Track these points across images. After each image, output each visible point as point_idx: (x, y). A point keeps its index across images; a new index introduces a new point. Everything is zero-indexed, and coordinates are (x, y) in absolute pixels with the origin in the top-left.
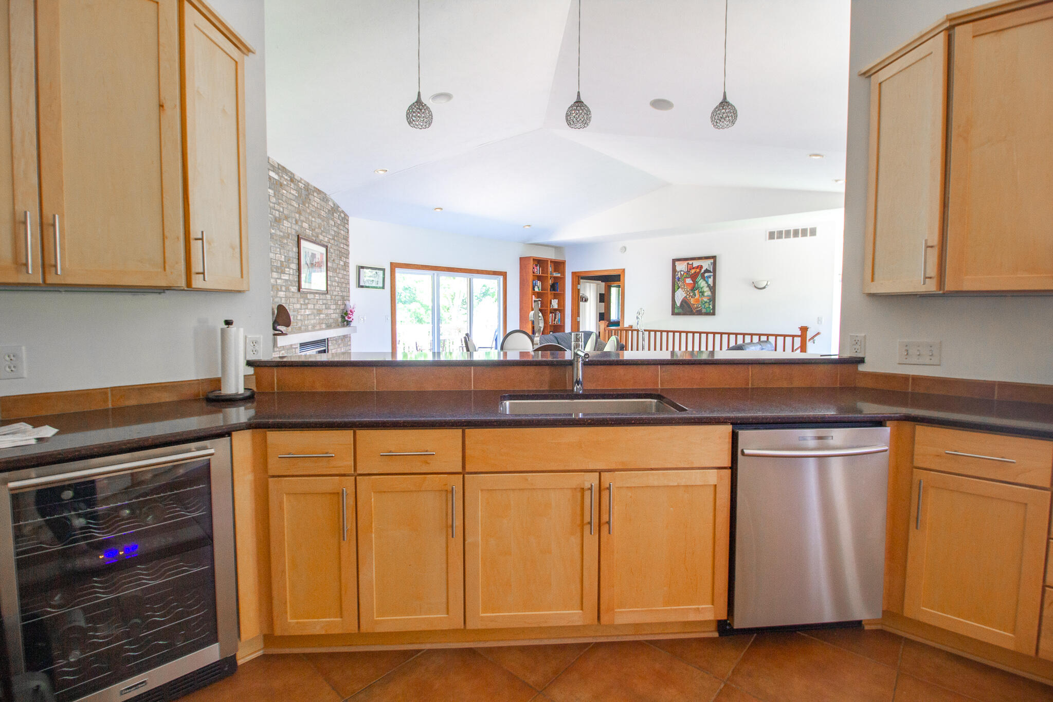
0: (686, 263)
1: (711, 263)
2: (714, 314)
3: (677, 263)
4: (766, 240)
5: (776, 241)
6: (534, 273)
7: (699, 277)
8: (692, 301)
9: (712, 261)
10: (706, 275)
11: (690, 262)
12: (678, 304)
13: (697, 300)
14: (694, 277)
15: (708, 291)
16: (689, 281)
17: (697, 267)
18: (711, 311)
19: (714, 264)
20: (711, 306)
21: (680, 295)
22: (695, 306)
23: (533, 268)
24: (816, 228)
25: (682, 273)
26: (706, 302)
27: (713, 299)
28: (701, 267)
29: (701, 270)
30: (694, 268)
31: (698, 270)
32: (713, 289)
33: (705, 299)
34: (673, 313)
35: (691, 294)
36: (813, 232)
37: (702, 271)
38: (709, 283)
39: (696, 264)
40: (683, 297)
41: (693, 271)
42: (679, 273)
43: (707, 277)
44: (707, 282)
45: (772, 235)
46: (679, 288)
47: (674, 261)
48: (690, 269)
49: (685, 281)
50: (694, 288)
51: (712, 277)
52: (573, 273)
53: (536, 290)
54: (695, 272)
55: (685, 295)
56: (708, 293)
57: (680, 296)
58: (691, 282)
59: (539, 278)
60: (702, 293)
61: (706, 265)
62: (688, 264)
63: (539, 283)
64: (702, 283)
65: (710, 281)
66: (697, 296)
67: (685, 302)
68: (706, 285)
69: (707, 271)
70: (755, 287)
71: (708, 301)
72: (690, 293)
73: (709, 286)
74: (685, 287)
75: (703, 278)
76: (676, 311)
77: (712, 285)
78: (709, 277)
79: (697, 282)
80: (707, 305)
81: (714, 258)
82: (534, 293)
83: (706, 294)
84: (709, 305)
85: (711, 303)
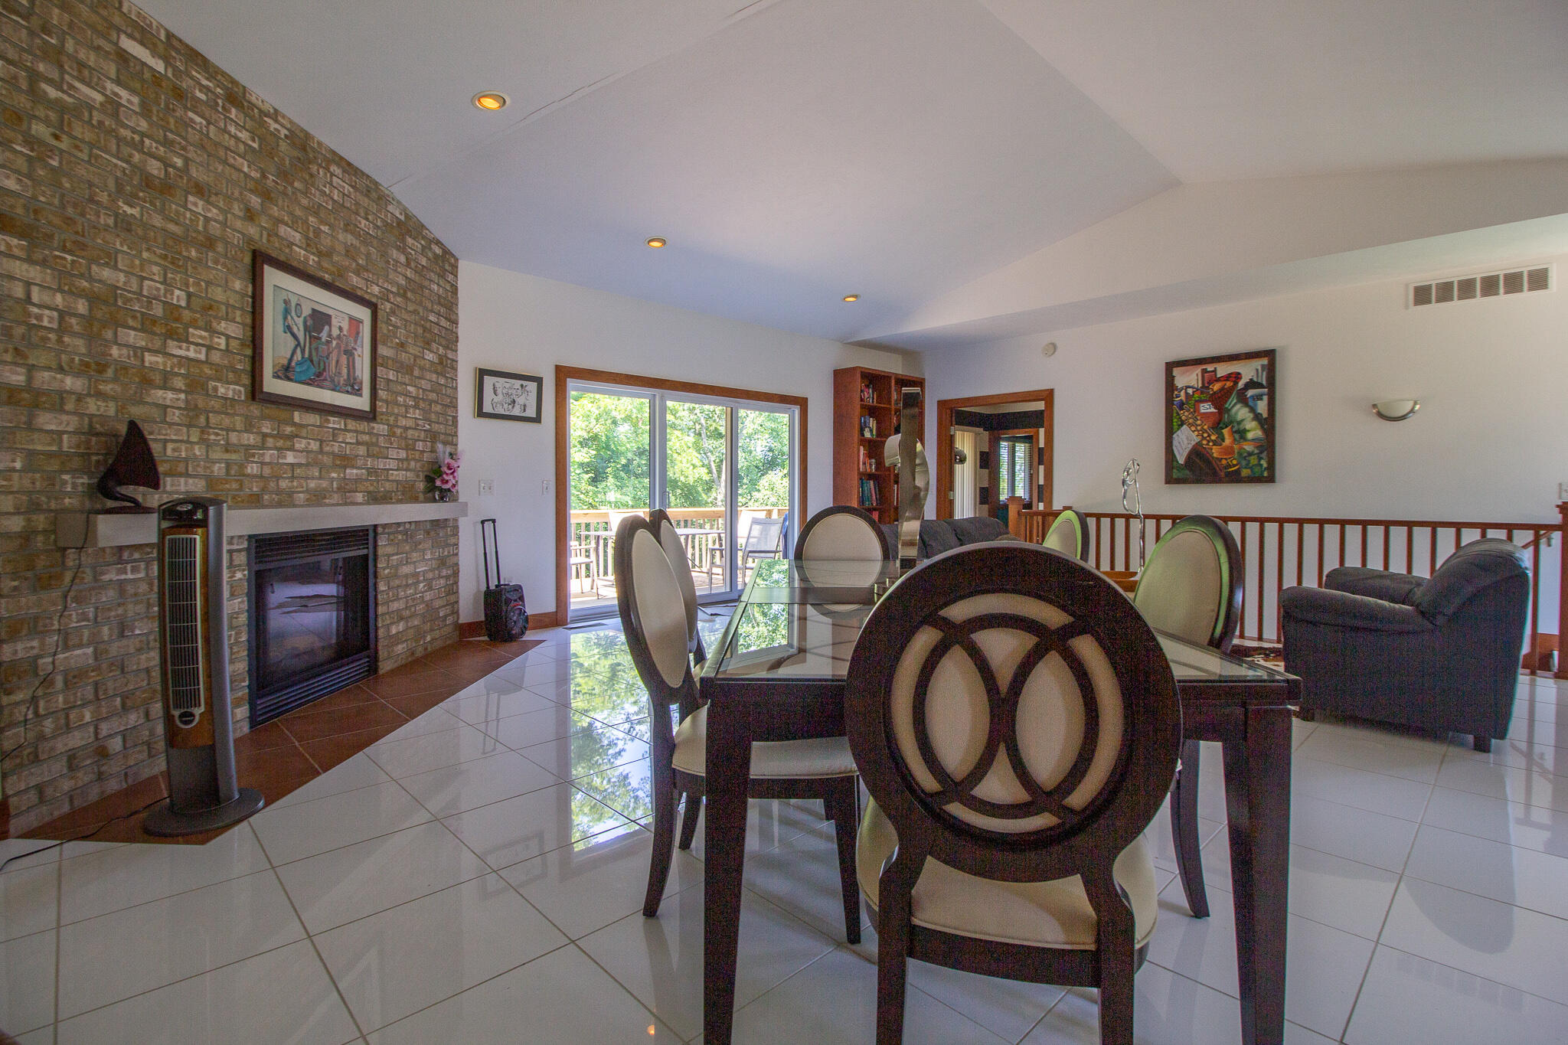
0: (1198, 370)
1: (1263, 366)
2: (1271, 479)
3: (1176, 371)
4: (1407, 307)
5: (1434, 308)
6: (862, 400)
7: (1233, 400)
8: (1216, 452)
9: (1265, 361)
10: (1250, 393)
11: (1210, 368)
12: (1181, 460)
13: (1229, 451)
14: (1219, 400)
15: (1255, 429)
16: (1206, 408)
17: (1227, 377)
18: (1265, 474)
19: (1271, 369)
20: (1264, 464)
21: (1186, 440)
22: (1224, 462)
24: (1546, 270)
25: (1190, 391)
26: (1250, 454)
27: (1268, 445)
28: (1237, 376)
29: (1236, 383)
30: (1218, 380)
31: (1229, 384)
32: (1268, 424)
33: (1249, 447)
34: (1169, 480)
35: (1213, 438)
36: (1539, 280)
37: (1241, 384)
38: (1259, 411)
39: (1223, 370)
40: (1193, 443)
41: (1216, 387)
42: (1182, 393)
43: (1252, 396)
44: (1252, 410)
45: (1422, 295)
46: (1182, 425)
47: (1170, 367)
48: (1210, 383)
49: (1196, 410)
50: (1220, 422)
51: (1265, 398)
52: (942, 404)
53: (867, 435)
54: (1222, 389)
55: (1198, 439)
56: (1254, 432)
57: (1186, 442)
58: (1213, 410)
59: (872, 411)
60: (1242, 434)
61: (1248, 371)
62: (1204, 371)
63: (872, 423)
64: (1241, 413)
65: (1262, 407)
66: (1228, 441)
67: (1198, 455)
68: (1251, 415)
69: (1252, 384)
70: (1380, 415)
71: (1256, 451)
72: (1209, 436)
73: (1257, 417)
74: (1199, 422)
75: (1243, 400)
76: (1176, 474)
77: (1265, 415)
78: (1259, 397)
79: (1228, 411)
80: (1253, 460)
81: (1270, 354)
82: (863, 441)
83: (1250, 436)
84: (1260, 459)
85: (1264, 455)
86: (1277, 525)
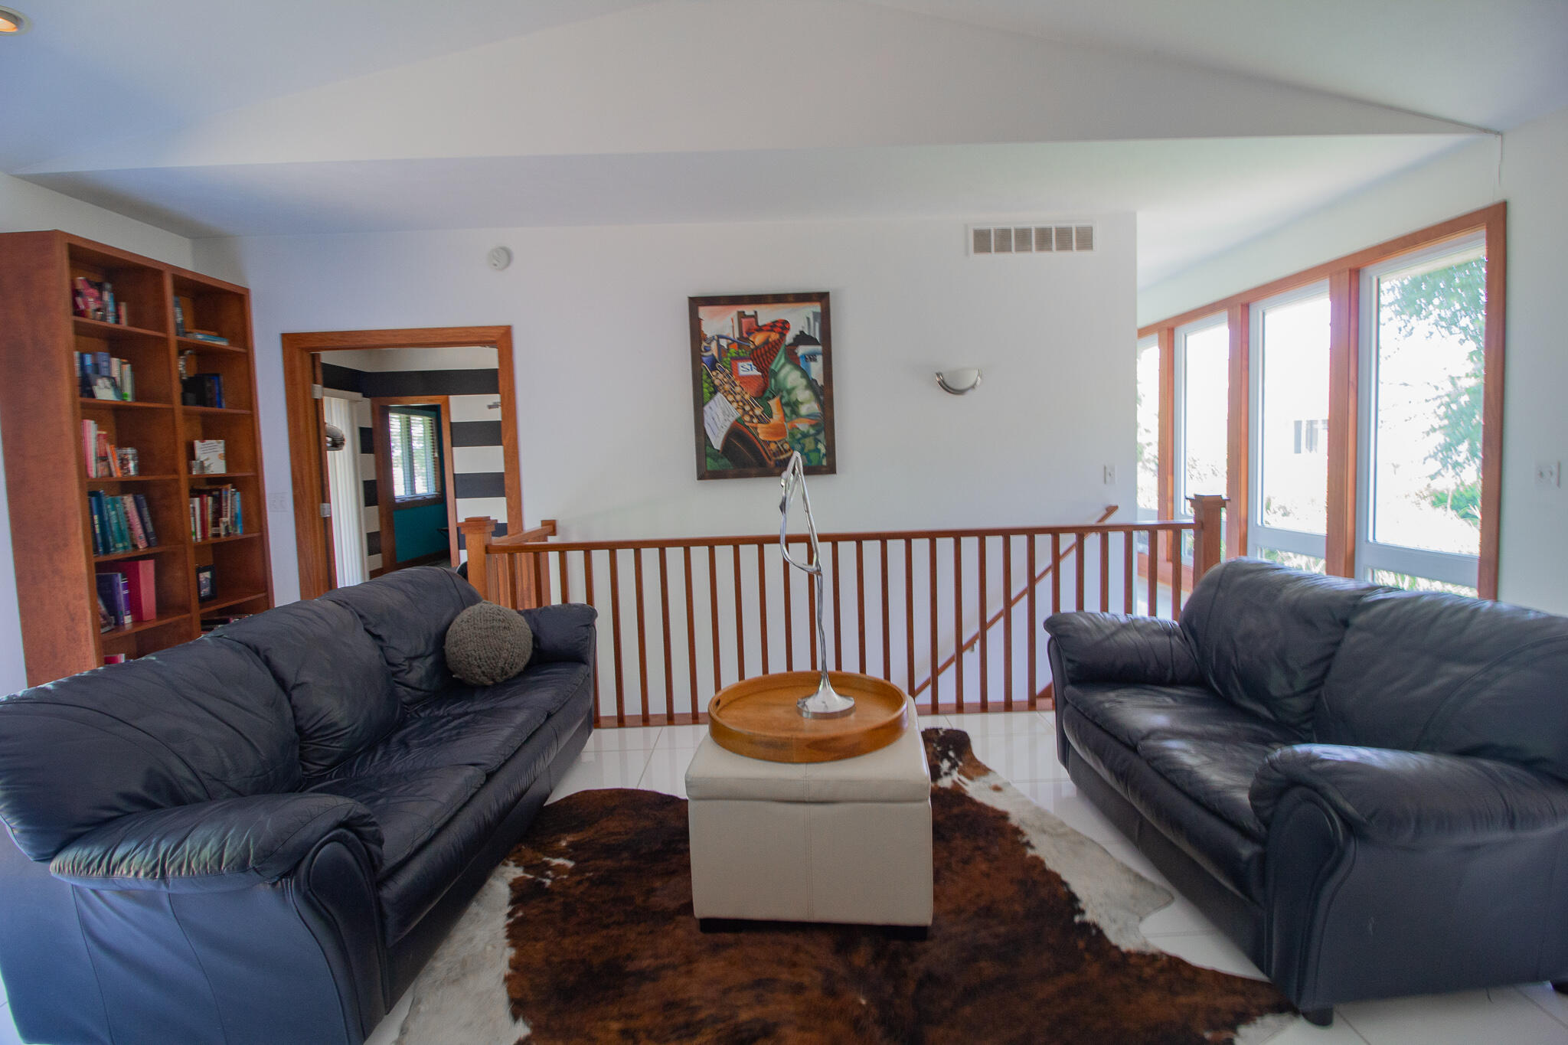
0: (733, 312)
1: (815, 314)
2: (831, 469)
3: (703, 312)
4: (967, 254)
5: (994, 258)
6: (78, 312)
7: (780, 359)
8: (762, 432)
9: (817, 307)
10: (802, 350)
11: (749, 310)
12: (717, 443)
13: (779, 431)
14: (763, 357)
15: (809, 401)
16: (747, 369)
17: (773, 326)
18: (824, 463)
19: (825, 318)
20: (822, 447)
21: (721, 415)
22: (773, 447)
23: (76, 293)
24: (1091, 229)
25: (724, 343)
26: (805, 435)
27: (826, 423)
28: (783, 326)
29: (783, 335)
30: (760, 329)
31: (774, 336)
32: (824, 393)
33: (803, 426)
34: (704, 475)
35: (758, 412)
36: (1085, 239)
37: (789, 338)
38: (813, 376)
39: (766, 315)
40: (732, 419)
41: (758, 339)
42: (714, 345)
43: (804, 356)
44: (805, 374)
45: (982, 241)
46: (715, 392)
47: (696, 303)
48: (749, 333)
49: (733, 371)
50: (766, 389)
51: (820, 358)
52: (290, 341)
53: (104, 392)
54: (766, 342)
55: (737, 414)
56: (809, 406)
57: (721, 417)
58: (755, 372)
59: (118, 344)
60: (793, 406)
61: (800, 319)
62: (741, 315)
63: (118, 368)
64: (790, 377)
65: (816, 369)
66: (777, 417)
67: (737, 434)
68: (804, 382)
69: (803, 339)
70: (945, 386)
71: (812, 431)
72: (752, 409)
73: (811, 384)
74: (738, 389)
75: (792, 359)
76: (711, 464)
77: (820, 382)
78: (812, 357)
79: (775, 374)
80: (809, 443)
81: (822, 298)
82: (96, 410)
83: (803, 410)
84: (817, 441)
85: (821, 437)
86: (902, 542)
